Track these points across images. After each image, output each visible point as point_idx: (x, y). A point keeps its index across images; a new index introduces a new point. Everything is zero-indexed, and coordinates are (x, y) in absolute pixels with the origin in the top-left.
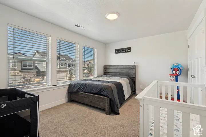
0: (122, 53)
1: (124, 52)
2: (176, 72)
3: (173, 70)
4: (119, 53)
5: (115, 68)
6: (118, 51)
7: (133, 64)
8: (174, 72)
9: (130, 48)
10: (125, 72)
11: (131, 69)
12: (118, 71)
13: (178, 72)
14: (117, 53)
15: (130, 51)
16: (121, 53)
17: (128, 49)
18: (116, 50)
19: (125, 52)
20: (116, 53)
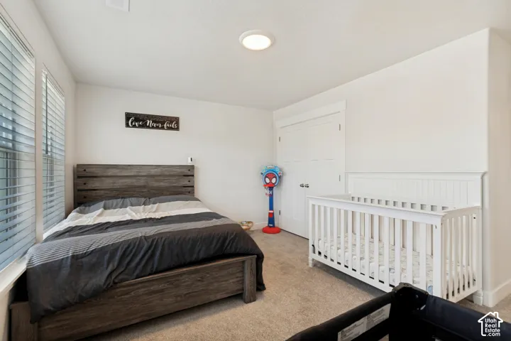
0: (153, 127)
1: (157, 128)
2: (271, 180)
3: (266, 177)
4: (140, 126)
5: (132, 174)
6: (137, 120)
7: (189, 163)
8: (268, 181)
9: (176, 120)
10: (167, 185)
11: (185, 176)
12: (142, 182)
13: (274, 180)
14: (134, 126)
15: (177, 129)
16: (148, 127)
17: (171, 122)
18: (128, 116)
19: (163, 128)
20: (127, 125)
